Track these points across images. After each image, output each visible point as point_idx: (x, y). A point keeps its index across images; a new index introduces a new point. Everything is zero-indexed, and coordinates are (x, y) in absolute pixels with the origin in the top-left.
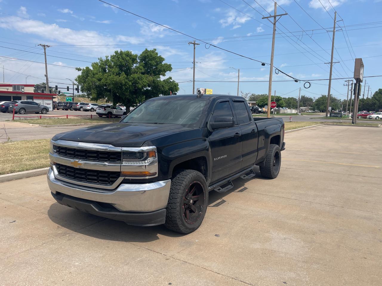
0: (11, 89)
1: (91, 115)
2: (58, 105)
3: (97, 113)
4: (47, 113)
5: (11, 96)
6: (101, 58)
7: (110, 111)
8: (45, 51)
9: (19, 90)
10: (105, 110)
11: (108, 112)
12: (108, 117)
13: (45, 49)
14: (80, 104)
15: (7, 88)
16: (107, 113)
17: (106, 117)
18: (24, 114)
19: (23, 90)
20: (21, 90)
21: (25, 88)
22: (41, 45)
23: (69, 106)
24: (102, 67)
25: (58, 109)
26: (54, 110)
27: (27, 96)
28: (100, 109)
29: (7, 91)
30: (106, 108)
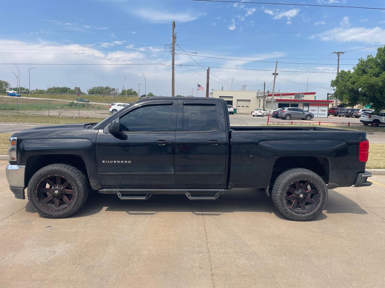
0: (293, 98)
1: (349, 122)
2: (340, 112)
3: (361, 121)
4: (311, 119)
5: (289, 104)
6: (361, 59)
7: (376, 118)
8: (339, 58)
9: (300, 98)
10: (370, 117)
11: (374, 119)
12: (372, 126)
13: (339, 56)
14: (362, 111)
15: (291, 96)
16: (372, 121)
17: (371, 125)
18: (290, 119)
19: (303, 98)
20: (301, 98)
21: (305, 96)
22: (335, 53)
23: (350, 113)
24: (361, 68)
25: (340, 116)
26: (328, 117)
27: (303, 103)
28: (365, 116)
29: (290, 99)
30: (371, 115)
